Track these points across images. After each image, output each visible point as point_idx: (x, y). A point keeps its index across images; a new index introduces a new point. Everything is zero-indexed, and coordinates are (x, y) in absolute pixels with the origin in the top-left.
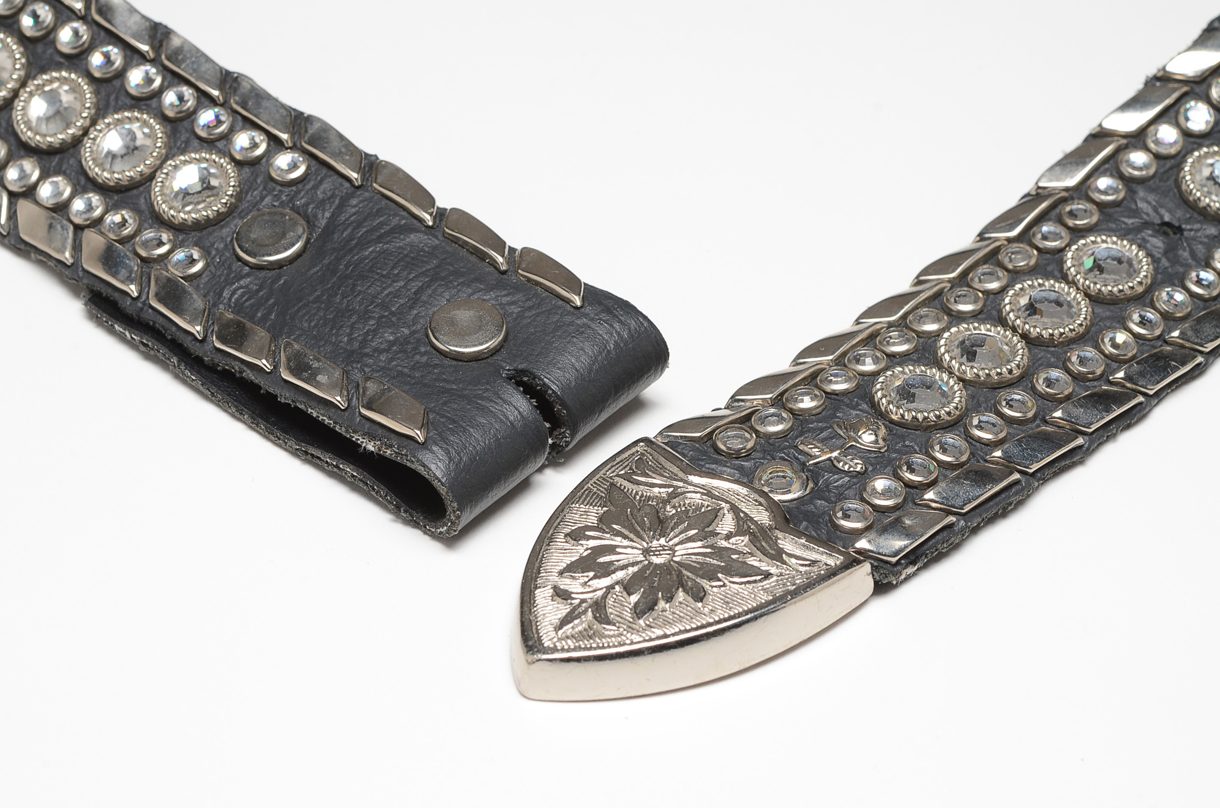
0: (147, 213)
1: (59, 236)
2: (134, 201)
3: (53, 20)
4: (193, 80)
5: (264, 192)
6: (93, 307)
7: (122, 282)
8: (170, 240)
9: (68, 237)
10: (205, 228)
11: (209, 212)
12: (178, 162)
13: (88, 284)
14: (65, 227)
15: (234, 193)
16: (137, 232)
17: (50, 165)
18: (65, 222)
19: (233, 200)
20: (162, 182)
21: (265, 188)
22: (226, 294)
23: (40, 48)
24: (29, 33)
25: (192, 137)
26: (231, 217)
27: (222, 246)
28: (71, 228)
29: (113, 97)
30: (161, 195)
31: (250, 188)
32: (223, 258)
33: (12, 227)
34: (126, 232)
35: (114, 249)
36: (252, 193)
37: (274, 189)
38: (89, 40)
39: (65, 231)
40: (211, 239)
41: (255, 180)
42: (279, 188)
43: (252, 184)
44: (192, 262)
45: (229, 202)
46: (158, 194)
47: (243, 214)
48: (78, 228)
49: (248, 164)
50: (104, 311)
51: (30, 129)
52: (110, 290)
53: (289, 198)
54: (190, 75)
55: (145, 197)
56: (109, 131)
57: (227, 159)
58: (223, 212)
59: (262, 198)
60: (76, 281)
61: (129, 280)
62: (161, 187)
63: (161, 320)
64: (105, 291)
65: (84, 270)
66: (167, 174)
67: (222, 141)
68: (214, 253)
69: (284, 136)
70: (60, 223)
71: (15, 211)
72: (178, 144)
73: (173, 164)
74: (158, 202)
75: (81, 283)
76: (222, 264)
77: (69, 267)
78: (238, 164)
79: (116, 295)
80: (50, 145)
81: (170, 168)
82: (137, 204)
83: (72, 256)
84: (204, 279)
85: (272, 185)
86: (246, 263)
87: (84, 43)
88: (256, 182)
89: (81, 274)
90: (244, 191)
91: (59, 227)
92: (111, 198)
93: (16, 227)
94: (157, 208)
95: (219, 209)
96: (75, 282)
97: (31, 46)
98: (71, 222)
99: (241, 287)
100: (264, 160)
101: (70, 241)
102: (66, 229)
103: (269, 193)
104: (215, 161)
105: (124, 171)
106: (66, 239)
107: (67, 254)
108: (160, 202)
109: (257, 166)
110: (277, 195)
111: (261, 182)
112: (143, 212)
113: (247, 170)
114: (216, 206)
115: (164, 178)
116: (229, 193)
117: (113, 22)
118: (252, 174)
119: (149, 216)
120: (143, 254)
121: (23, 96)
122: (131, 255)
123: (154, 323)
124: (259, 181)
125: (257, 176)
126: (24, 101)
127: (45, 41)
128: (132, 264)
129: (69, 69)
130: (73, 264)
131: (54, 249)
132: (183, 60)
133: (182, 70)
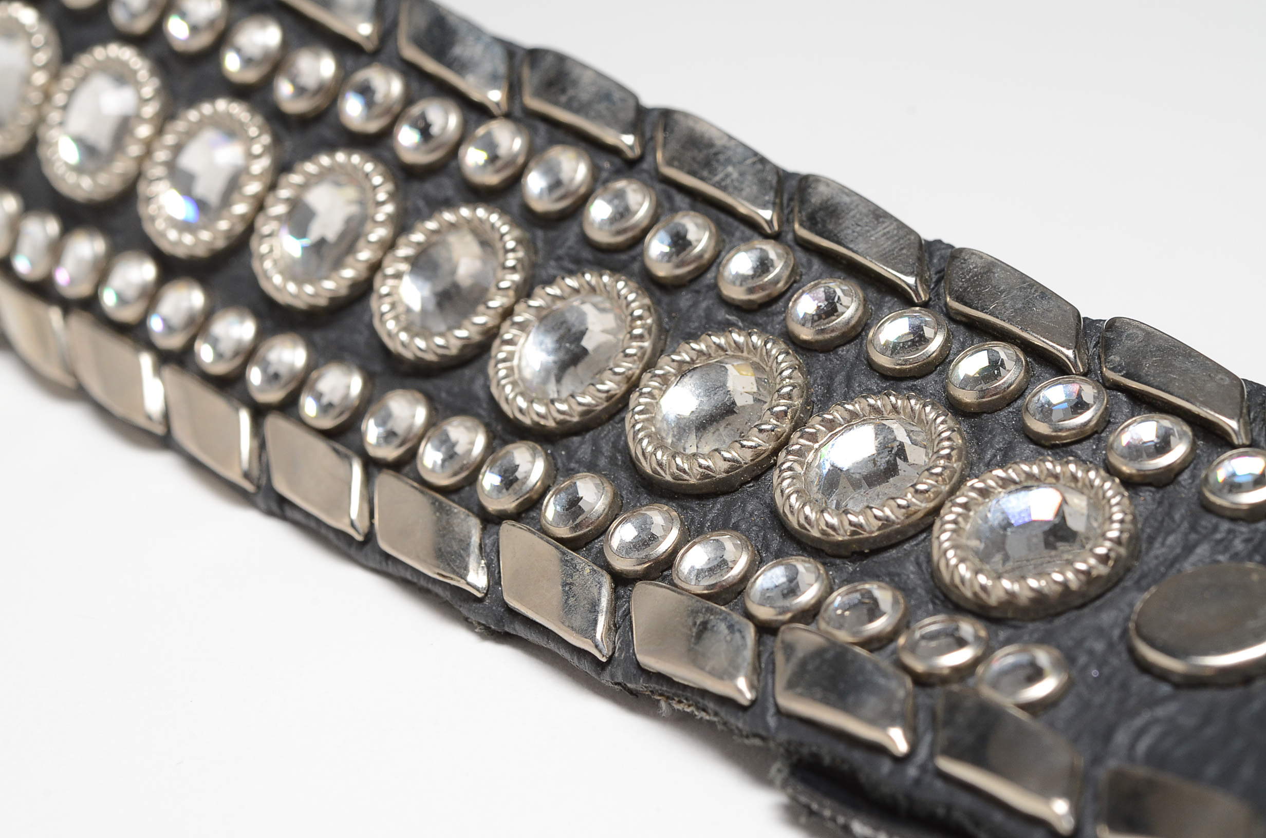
0: (920, 591)
1: (724, 646)
2: (892, 569)
3: (713, 244)
4: (1016, 330)
5: (1193, 537)
6: (800, 787)
7: (873, 722)
8: (977, 638)
9: (745, 645)
10: (1059, 614)
11: (1070, 575)
12: (991, 483)
13: (789, 743)
14: (737, 627)
15: (1126, 536)
16: (903, 625)
17: (705, 515)
18: (737, 617)
19: (1122, 551)
20: (955, 522)
21: (1193, 528)
22: (1121, 738)
23: (685, 300)
24: (662, 271)
25: (1019, 439)
26: (1117, 590)
27: (1099, 646)
28: (750, 632)
29: (840, 378)
30: (953, 547)
31: (1158, 530)
32: (1106, 670)
33: (618, 645)
34: (879, 625)
35: (849, 657)
36: (1165, 539)
37: (1215, 529)
38: (787, 273)
39: (737, 635)
40: (1075, 633)
41: (1169, 514)
42: (1225, 526)
43: (1162, 521)
44: (1035, 674)
45: (1113, 555)
46: (946, 545)
47: (1144, 583)
48: (766, 630)
49: (1150, 484)
50: (828, 794)
51: (662, 446)
52: (841, 749)
53: (1250, 546)
54: (1010, 321)
55: (917, 559)
56: (832, 437)
57: (1102, 473)
58: (1099, 577)
59: (1189, 549)
60: (763, 738)
61: (886, 719)
62: (954, 531)
63: (965, 800)
64: (828, 751)
65: (780, 712)
66: (965, 506)
67: (1086, 444)
68: (1083, 659)
69: (1231, 424)
70: (725, 619)
71: (628, 613)
72: (988, 456)
73: (980, 485)
74: (947, 561)
75: (772, 745)
76: (1105, 681)
77: (743, 709)
78: (1130, 483)
79: (858, 757)
80: (706, 475)
81: (973, 494)
82: (899, 575)
83: (752, 687)
84: (1066, 709)
85: (1207, 521)
86: (1162, 675)
87: (776, 281)
88: (1173, 520)
89: (772, 721)
90: (1145, 536)
91: (723, 627)
92: (839, 569)
93: (628, 643)
94: (946, 577)
95: (1091, 567)
96: (757, 742)
97: (666, 299)
98: (749, 616)
99: (1155, 721)
100: (1185, 476)
101: (748, 653)
102: (740, 631)
103: (1204, 538)
104: (1074, 478)
105: (871, 508)
106: (738, 651)
107: (742, 683)
108: (953, 562)
109: (1171, 488)
110: (1222, 540)
111: (1183, 518)
112: (914, 590)
113: (1146, 495)
114: (1085, 562)
115: (959, 515)
116: (1113, 534)
117: (842, 235)
118: (1160, 503)
119: (926, 598)
120: (919, 667)
121: (650, 384)
122: (891, 669)
123: (949, 808)
124: (1177, 517)
125: (1172, 506)
126: (651, 395)
127: (696, 286)
128: (893, 684)
129: (747, 329)
130: (753, 702)
131: (713, 673)
132: (994, 296)
133: (992, 314)
